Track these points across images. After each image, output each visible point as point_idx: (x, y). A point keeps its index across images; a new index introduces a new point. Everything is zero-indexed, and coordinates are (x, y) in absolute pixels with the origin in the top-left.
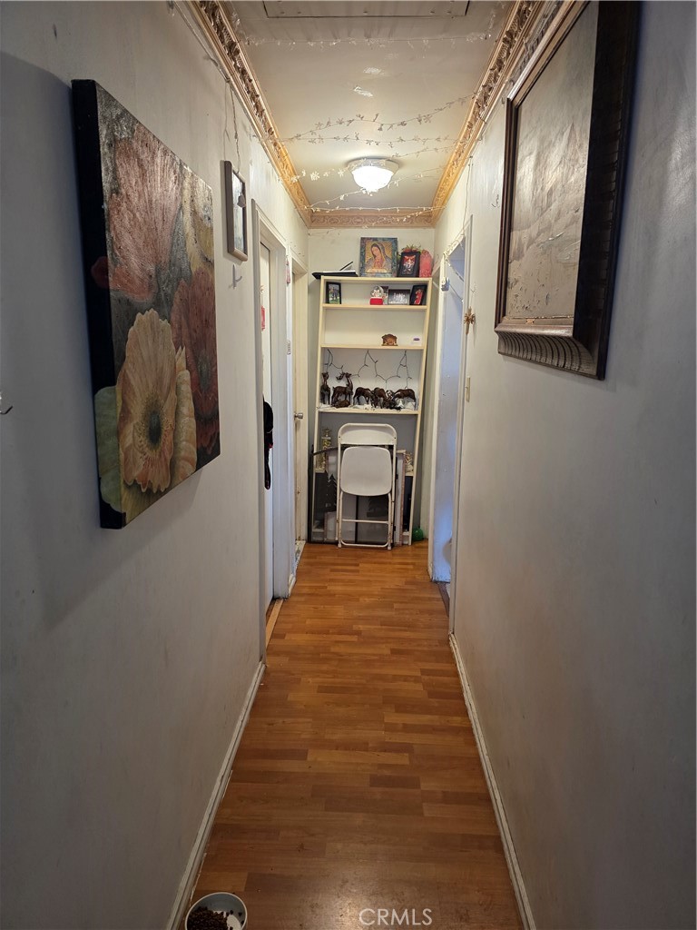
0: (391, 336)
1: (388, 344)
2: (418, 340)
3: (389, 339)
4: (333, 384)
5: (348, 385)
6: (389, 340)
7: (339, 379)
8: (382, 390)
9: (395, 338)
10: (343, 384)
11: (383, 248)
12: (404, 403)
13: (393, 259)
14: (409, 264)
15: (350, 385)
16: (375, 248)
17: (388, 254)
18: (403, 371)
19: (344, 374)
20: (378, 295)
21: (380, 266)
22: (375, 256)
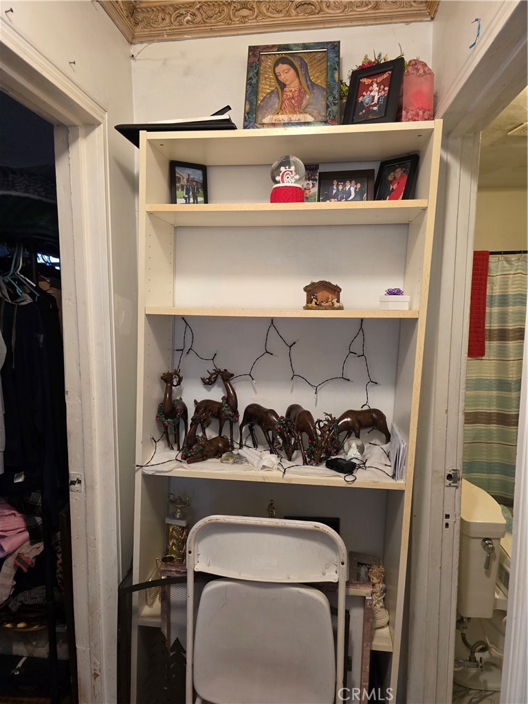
0: (325, 286)
1: (319, 306)
2: (397, 292)
3: (323, 293)
4: (193, 394)
5: (226, 399)
6: (322, 295)
7: (208, 383)
8: (308, 413)
9: (336, 290)
10: (216, 394)
11: (304, 65)
12: (361, 449)
13: (329, 89)
14: (374, 93)
15: (231, 400)
16: (282, 68)
17: (318, 77)
18: (355, 367)
19: (218, 372)
20: (290, 178)
21: (298, 108)
22: (283, 86)
